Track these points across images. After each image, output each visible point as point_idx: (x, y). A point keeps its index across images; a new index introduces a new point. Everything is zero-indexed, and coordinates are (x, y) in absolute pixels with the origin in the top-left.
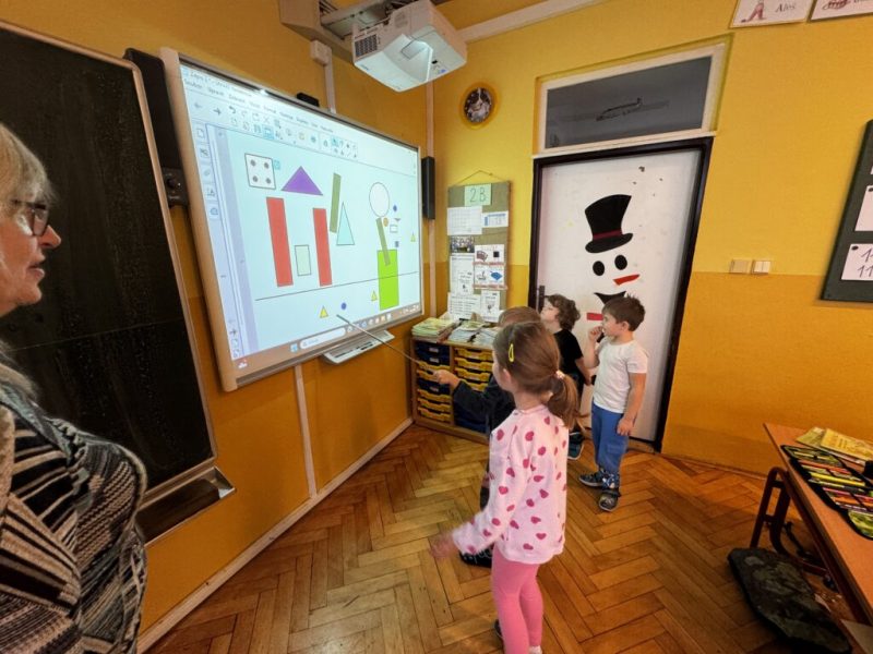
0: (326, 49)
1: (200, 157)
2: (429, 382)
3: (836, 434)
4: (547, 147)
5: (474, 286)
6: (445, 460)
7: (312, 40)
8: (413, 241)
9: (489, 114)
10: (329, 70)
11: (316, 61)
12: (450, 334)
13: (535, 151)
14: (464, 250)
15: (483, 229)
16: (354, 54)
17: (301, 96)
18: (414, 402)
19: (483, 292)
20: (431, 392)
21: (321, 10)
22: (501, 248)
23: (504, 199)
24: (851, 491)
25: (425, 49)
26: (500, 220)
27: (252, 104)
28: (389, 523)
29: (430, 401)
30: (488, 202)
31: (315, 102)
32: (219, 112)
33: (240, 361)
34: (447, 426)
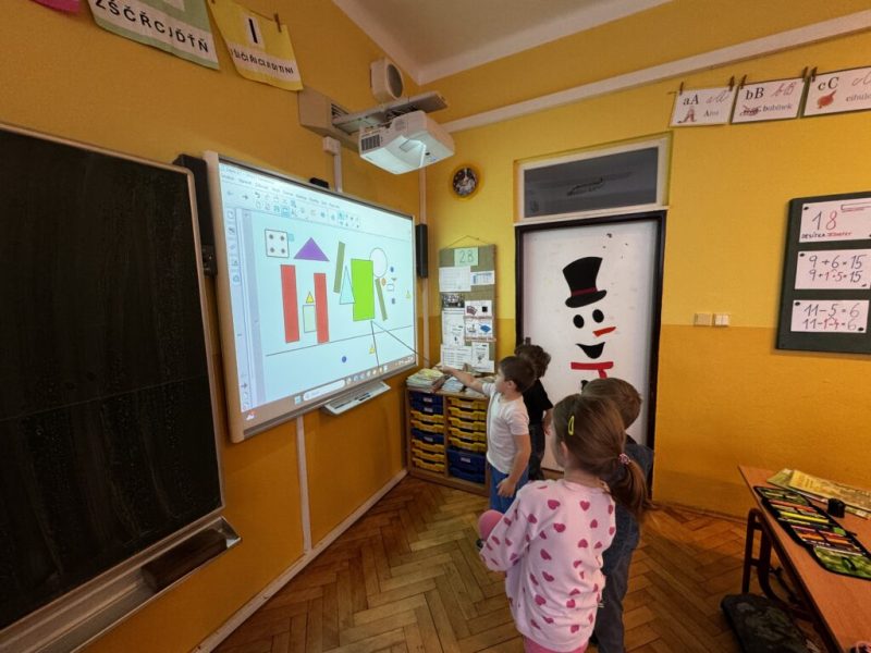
0: (336, 143)
1: (228, 234)
2: (422, 431)
3: (803, 474)
4: (527, 216)
5: (465, 338)
6: (440, 512)
7: (325, 136)
8: (408, 297)
9: (474, 190)
10: (338, 159)
11: (327, 152)
12: (442, 385)
13: (516, 220)
14: (455, 305)
15: (472, 287)
16: (360, 148)
17: (313, 181)
18: (409, 452)
19: (473, 344)
20: (425, 442)
21: (333, 113)
22: (488, 304)
23: (490, 259)
24: (816, 527)
25: (420, 146)
26: (487, 279)
27: (274, 189)
28: (386, 579)
29: (425, 451)
30: (476, 263)
31: (325, 184)
32: (246, 197)
33: (248, 413)
34: (441, 476)
